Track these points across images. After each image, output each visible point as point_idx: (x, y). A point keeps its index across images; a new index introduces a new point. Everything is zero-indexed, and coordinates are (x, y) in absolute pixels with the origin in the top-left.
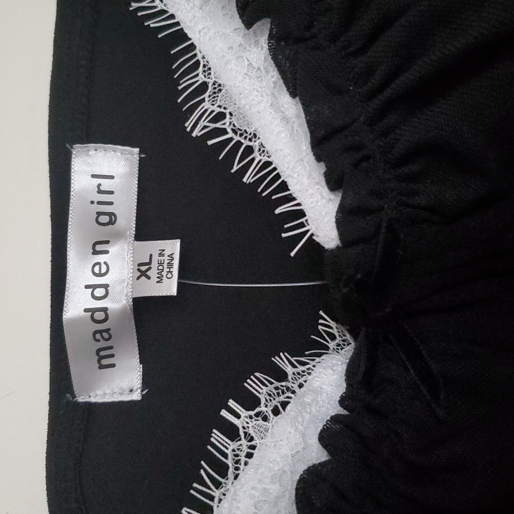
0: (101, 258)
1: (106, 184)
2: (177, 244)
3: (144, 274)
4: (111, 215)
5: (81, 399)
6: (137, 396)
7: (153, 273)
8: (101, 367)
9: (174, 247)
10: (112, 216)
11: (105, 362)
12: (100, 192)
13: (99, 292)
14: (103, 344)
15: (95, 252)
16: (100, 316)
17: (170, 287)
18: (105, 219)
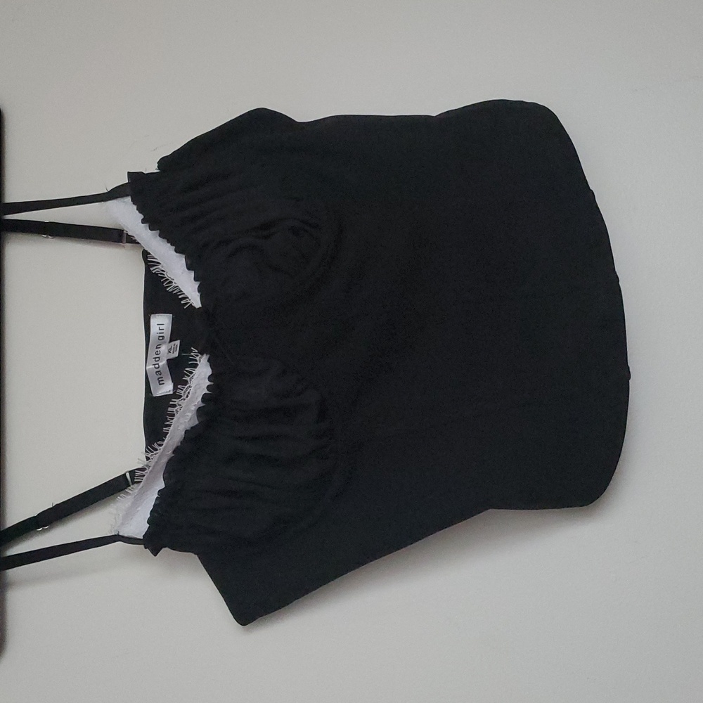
0: (158, 350)
1: (162, 327)
2: (179, 341)
3: (170, 352)
4: (163, 337)
5: (154, 395)
6: (171, 393)
7: (172, 351)
8: (160, 384)
9: (178, 343)
11: (161, 382)
12: (160, 330)
13: (157, 359)
14: (160, 376)
15: (157, 348)
16: (157, 366)
17: (176, 354)
18: (161, 338)
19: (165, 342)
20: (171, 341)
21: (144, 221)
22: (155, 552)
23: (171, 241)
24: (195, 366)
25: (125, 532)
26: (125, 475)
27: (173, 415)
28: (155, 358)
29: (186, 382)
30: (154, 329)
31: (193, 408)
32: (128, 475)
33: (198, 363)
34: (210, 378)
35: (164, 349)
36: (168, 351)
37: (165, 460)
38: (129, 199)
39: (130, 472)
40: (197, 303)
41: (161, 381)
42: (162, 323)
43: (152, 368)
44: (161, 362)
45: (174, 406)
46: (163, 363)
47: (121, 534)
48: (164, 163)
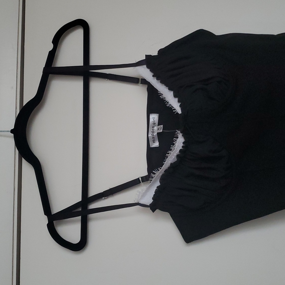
1: (154, 119)
2: (162, 125)
5: (151, 147)
6: (158, 146)
7: (159, 129)
8: (153, 143)
9: (162, 126)
10: (155, 123)
13: (153, 132)
14: (154, 139)
15: (153, 128)
16: (153, 135)
17: (161, 131)
18: (154, 124)
19: (156, 126)
20: (158, 126)
21: (153, 76)
22: (153, 211)
23: (167, 85)
24: (177, 138)
25: (142, 202)
26: (139, 178)
27: (167, 157)
28: (152, 132)
29: (174, 144)
30: (151, 120)
31: (175, 155)
32: (140, 179)
33: (178, 136)
34: (183, 143)
35: (156, 128)
36: (157, 129)
37: (161, 174)
38: (145, 66)
39: (141, 177)
40: (180, 112)
41: (154, 141)
42: (154, 117)
43: (150, 136)
44: (155, 133)
45: (169, 153)
46: (155, 134)
47: (140, 203)
48: (161, 51)
